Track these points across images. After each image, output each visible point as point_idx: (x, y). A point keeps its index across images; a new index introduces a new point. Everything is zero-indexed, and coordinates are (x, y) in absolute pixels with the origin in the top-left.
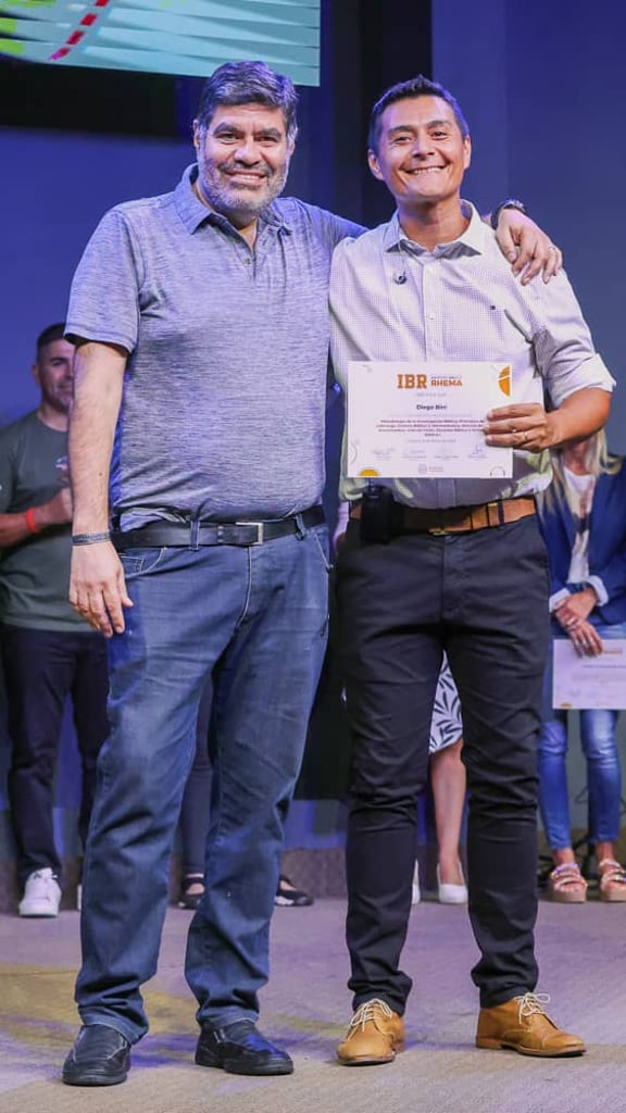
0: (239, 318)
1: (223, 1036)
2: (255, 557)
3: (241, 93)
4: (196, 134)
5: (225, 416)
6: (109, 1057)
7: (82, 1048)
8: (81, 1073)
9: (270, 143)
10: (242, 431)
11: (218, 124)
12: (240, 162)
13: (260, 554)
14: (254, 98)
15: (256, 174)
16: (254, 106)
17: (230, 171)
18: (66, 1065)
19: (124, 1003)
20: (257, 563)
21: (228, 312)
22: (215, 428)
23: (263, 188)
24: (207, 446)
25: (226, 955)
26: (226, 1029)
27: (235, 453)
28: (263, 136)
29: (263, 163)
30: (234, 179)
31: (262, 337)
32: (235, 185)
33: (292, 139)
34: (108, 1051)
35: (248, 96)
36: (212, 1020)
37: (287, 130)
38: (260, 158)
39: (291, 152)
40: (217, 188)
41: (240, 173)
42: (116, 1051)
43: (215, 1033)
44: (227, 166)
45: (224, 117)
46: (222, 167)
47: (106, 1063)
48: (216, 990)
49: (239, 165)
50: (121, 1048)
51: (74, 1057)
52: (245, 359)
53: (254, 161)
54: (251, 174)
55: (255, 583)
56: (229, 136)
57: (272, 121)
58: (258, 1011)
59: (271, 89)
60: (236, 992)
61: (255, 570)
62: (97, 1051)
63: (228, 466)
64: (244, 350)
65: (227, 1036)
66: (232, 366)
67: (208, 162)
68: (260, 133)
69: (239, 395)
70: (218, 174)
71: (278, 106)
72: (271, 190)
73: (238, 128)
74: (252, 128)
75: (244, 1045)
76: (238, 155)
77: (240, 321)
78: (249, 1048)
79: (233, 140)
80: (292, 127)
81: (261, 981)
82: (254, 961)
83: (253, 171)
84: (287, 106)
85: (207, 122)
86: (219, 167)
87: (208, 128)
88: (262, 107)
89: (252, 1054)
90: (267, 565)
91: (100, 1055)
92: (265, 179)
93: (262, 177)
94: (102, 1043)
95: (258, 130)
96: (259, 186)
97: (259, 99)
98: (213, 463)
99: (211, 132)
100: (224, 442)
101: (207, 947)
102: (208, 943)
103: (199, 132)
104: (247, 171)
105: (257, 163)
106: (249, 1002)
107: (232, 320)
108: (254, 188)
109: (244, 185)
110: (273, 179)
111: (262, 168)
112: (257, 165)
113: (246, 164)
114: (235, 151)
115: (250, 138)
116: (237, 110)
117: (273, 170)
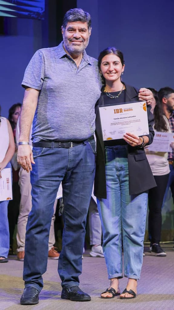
0: (69, 84)
1: (70, 290)
2: (71, 151)
3: (75, 18)
4: (62, 30)
5: (61, 112)
6: (34, 296)
7: (26, 294)
8: (25, 301)
9: (84, 32)
10: (66, 116)
11: (68, 27)
12: (75, 38)
13: (72, 150)
14: (78, 20)
15: (80, 42)
16: (78, 22)
17: (72, 41)
18: (21, 299)
19: (38, 281)
20: (71, 153)
21: (66, 83)
22: (58, 115)
23: (81, 45)
24: (55, 120)
25: (69, 266)
26: (71, 288)
27: (63, 123)
28: (81, 30)
29: (81, 38)
30: (73, 43)
31: (75, 91)
32: (73, 44)
33: (90, 31)
34: (33, 294)
35: (76, 19)
36: (66, 286)
37: (88, 28)
39: (90, 35)
40: (68, 46)
41: (75, 41)
42: (36, 295)
43: (67, 290)
44: (71, 39)
45: (70, 25)
46: (70, 40)
47: (32, 298)
48: (67, 276)
49: (74, 39)
50: (37, 294)
51: (23, 297)
52: (69, 97)
53: (79, 37)
54: (78, 41)
55: (71, 158)
56: (72, 30)
57: (84, 26)
58: (79, 283)
59: (83, 17)
60: (73, 277)
61: (70, 155)
62: (30, 295)
63: (61, 127)
64: (69, 93)
65: (71, 290)
66: (65, 98)
67: (66, 38)
68: (80, 29)
69: (65, 106)
70: (68, 41)
71: (85, 21)
72: (84, 46)
73: (74, 28)
74: (78, 28)
75: (76, 293)
76: (74, 36)
77: (69, 85)
78: (78, 294)
80: (90, 28)
81: (80, 273)
82: (78, 268)
83: (78, 40)
84: (88, 22)
85: (65, 27)
86: (69, 40)
87: (65, 28)
88: (81, 22)
89: (79, 295)
90: (74, 153)
91: (31, 296)
92: (82, 43)
93: (81, 42)
94: (32, 292)
95: (80, 28)
96: (81, 44)
97: (80, 20)
98: (57, 125)
99: (66, 30)
100: (60, 119)
101: (64, 264)
102: (64, 262)
103: (63, 30)
104: (77, 40)
105: (80, 38)
106: (76, 280)
107: (66, 85)
108: (79, 45)
109: (76, 44)
110: (85, 43)
111: (81, 39)
112: (80, 39)
113: (77, 39)
114: (73, 35)
115: (77, 31)
116: (73, 23)
117: (85, 40)
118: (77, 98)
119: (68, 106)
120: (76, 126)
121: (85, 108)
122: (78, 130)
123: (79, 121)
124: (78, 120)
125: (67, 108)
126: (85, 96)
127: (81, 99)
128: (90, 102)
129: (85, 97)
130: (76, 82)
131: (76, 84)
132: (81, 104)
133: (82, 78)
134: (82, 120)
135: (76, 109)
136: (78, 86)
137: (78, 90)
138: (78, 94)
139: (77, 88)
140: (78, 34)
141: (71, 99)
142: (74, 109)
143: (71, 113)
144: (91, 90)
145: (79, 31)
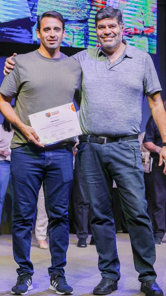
2: (104, 146)
9: (113, 28)
15: (111, 37)
28: (111, 26)
30: (105, 39)
37: (119, 23)
38: (110, 32)
59: (112, 13)
61: (104, 150)
68: (110, 25)
74: (107, 25)
79: (103, 29)
83: (109, 36)
84: (117, 17)
88: (110, 19)
92: (114, 38)
93: (113, 37)
95: (109, 24)
96: (112, 40)
97: (108, 17)
105: (110, 34)
108: (110, 41)
109: (108, 40)
110: (116, 38)
111: (112, 35)
112: (111, 34)
113: (107, 35)
114: (104, 32)
115: (107, 27)
116: (102, 20)
117: (116, 35)
118: (107, 94)
120: (105, 123)
122: (107, 128)
123: (108, 118)
124: (106, 117)
127: (111, 94)
129: (115, 92)
130: (107, 77)
131: (108, 79)
132: (110, 100)
134: (111, 117)
135: (104, 105)
138: (108, 89)
140: (108, 30)
141: (101, 95)
143: (100, 109)
145: (110, 27)
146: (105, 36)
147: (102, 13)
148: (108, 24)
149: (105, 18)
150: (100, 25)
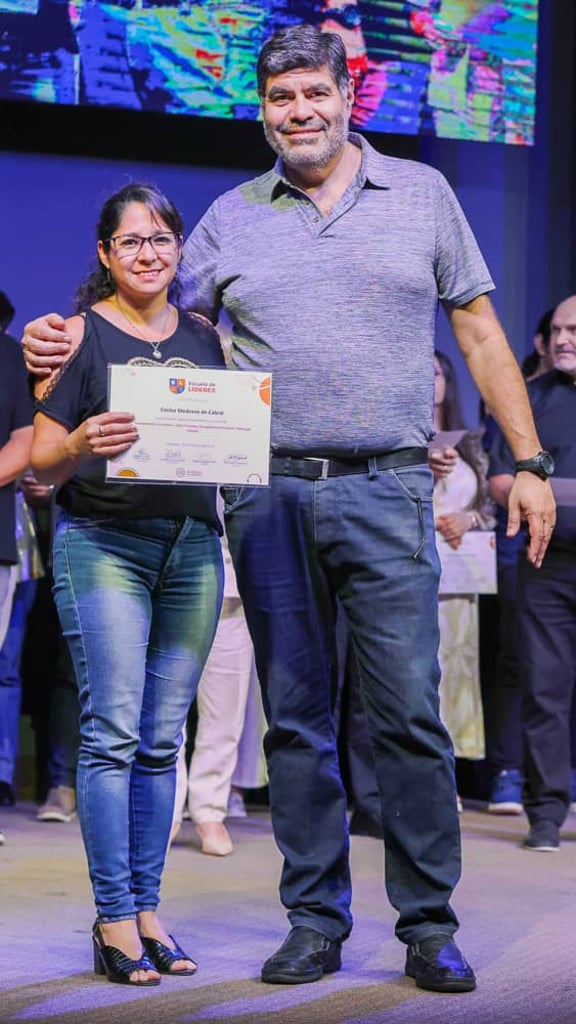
2: (320, 489)
9: (322, 97)
11: (271, 89)
12: (295, 120)
13: (324, 486)
15: (312, 130)
16: (299, 69)
17: (288, 131)
20: (320, 496)
23: (320, 140)
28: (313, 93)
29: (317, 117)
30: (292, 137)
31: (316, 292)
32: (295, 143)
33: (346, 92)
35: (291, 62)
37: (338, 82)
38: (311, 113)
41: (297, 132)
44: (285, 127)
45: (275, 83)
46: (281, 129)
49: (294, 124)
53: (305, 117)
54: (308, 131)
55: (320, 513)
56: (283, 98)
57: (321, 77)
59: (314, 51)
61: (318, 501)
67: (268, 125)
68: (308, 90)
70: (279, 135)
72: (332, 141)
73: (287, 89)
74: (300, 88)
76: (293, 115)
79: (286, 101)
80: (343, 82)
83: (307, 127)
84: (332, 62)
85: (263, 90)
86: (278, 129)
87: (265, 95)
90: (332, 496)
92: (322, 132)
93: (320, 130)
95: (307, 87)
96: (317, 139)
97: (302, 63)
99: (267, 97)
104: (300, 128)
105: (310, 118)
108: (312, 142)
109: (302, 140)
110: (331, 132)
111: (317, 122)
112: (311, 121)
113: (301, 122)
114: (289, 112)
115: (300, 97)
117: (328, 122)
119: (294, 347)
121: (352, 345)
125: (291, 352)
126: (352, 302)
127: (337, 315)
128: (367, 321)
129: (350, 307)
130: (317, 262)
132: (337, 335)
133: (339, 243)
135: (318, 353)
136: (326, 273)
137: (324, 288)
138: (326, 300)
139: (323, 280)
140: (303, 107)
142: (311, 354)
144: (373, 276)
145: (308, 97)
146: (295, 127)
147: (284, 51)
148: (302, 84)
149: (296, 67)
150: (276, 90)
